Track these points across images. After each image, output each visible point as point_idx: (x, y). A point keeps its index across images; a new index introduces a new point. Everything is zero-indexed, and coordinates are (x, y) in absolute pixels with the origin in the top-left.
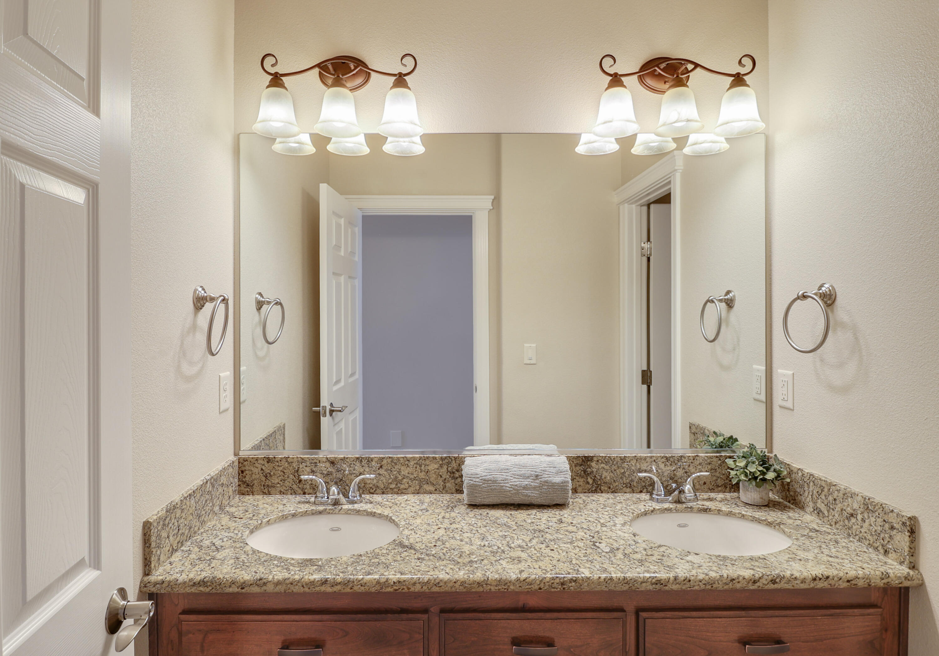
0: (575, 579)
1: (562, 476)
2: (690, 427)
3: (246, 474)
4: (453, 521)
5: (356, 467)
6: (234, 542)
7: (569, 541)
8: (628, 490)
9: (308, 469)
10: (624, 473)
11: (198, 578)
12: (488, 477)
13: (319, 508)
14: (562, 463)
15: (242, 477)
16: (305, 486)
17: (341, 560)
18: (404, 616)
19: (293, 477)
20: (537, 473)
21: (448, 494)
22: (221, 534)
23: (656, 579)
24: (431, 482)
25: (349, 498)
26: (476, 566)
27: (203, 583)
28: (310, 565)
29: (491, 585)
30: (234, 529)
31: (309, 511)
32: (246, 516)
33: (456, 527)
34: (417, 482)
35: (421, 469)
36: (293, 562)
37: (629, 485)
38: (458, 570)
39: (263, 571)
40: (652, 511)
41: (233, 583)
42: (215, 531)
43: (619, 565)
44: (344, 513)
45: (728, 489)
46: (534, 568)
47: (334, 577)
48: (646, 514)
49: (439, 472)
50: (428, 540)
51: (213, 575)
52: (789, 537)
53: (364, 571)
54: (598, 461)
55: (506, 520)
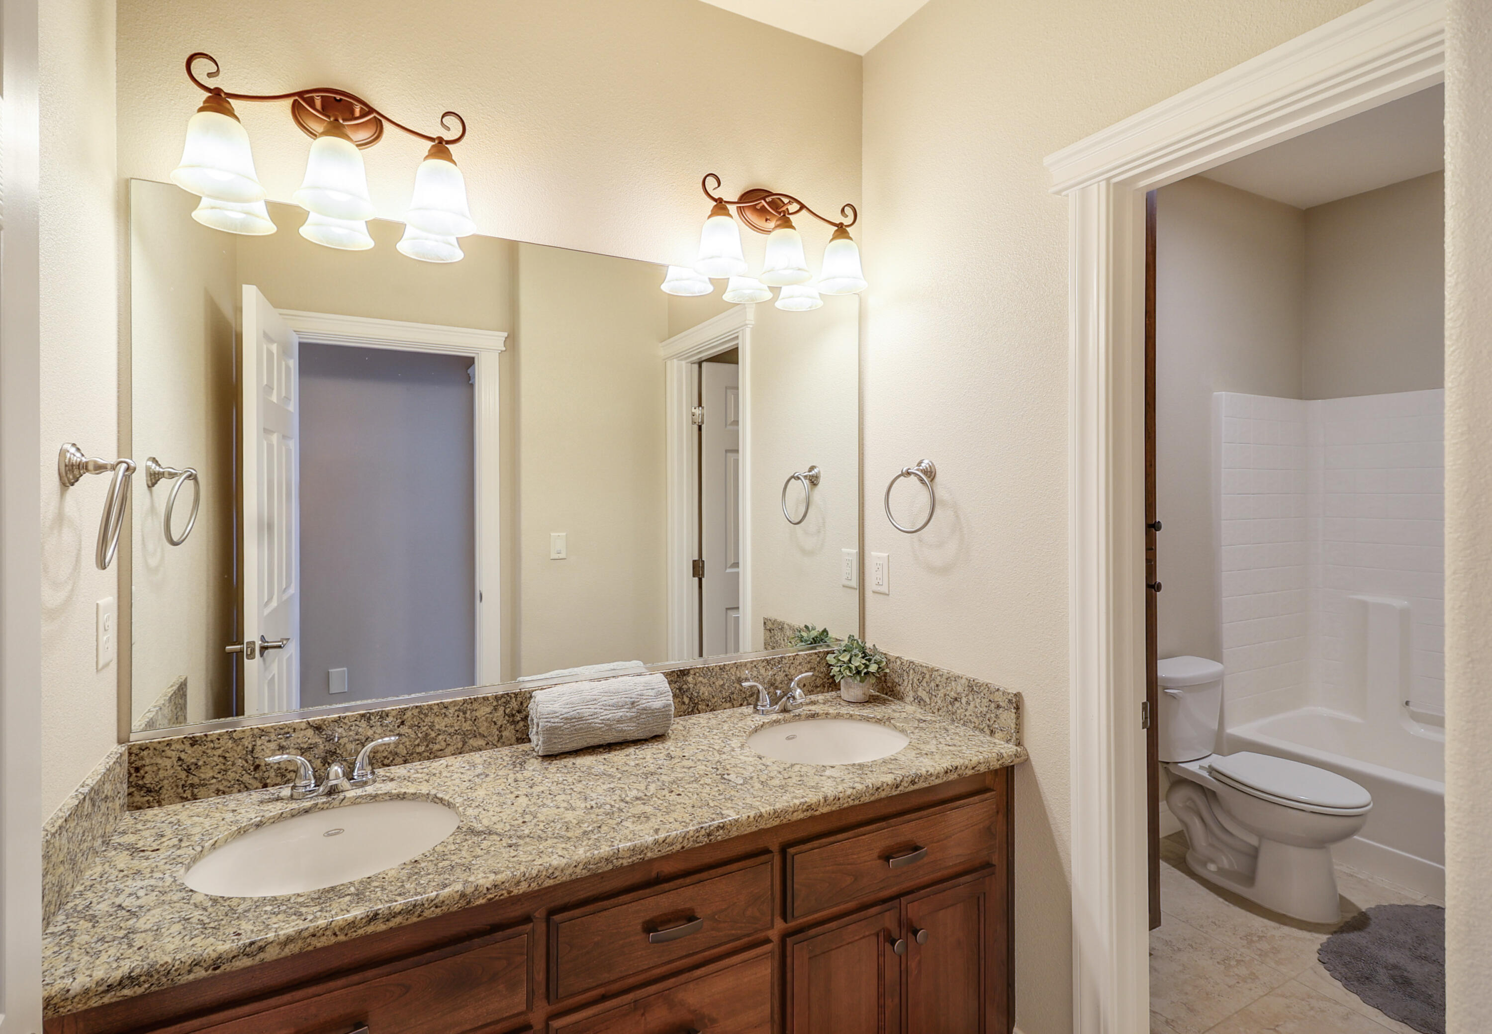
0: (722, 825)
1: (663, 699)
2: (765, 623)
3: (146, 773)
4: (532, 782)
5: (360, 730)
6: (163, 893)
7: (693, 779)
8: (728, 705)
9: (273, 746)
10: (724, 684)
11: (118, 975)
12: (571, 714)
13: (304, 804)
14: (659, 681)
15: (136, 779)
16: (266, 775)
17: (386, 877)
18: (499, 935)
19: (244, 762)
20: (633, 700)
21: (506, 746)
22: (127, 886)
23: (806, 805)
24: (480, 734)
25: (354, 779)
26: (596, 837)
27: (131, 979)
28: (336, 898)
29: (623, 858)
30: (152, 871)
31: (286, 812)
32: (165, 844)
33: (540, 790)
34: (459, 737)
35: (465, 718)
36: (300, 900)
37: (728, 699)
38: (573, 848)
39: (252, 928)
40: (762, 726)
41: (196, 965)
42: (109, 884)
43: (762, 797)
44: (349, 803)
45: (826, 688)
46: (670, 823)
47: (389, 905)
48: (756, 731)
49: (492, 718)
50: (510, 817)
51: (148, 961)
52: (903, 731)
53: (434, 884)
54: (695, 674)
55: (602, 767)
